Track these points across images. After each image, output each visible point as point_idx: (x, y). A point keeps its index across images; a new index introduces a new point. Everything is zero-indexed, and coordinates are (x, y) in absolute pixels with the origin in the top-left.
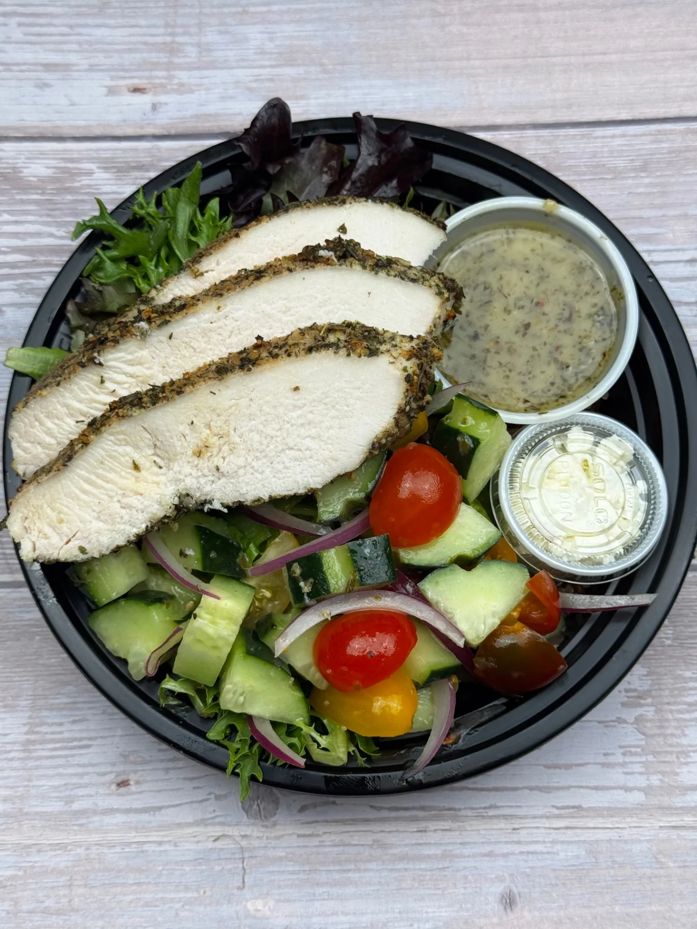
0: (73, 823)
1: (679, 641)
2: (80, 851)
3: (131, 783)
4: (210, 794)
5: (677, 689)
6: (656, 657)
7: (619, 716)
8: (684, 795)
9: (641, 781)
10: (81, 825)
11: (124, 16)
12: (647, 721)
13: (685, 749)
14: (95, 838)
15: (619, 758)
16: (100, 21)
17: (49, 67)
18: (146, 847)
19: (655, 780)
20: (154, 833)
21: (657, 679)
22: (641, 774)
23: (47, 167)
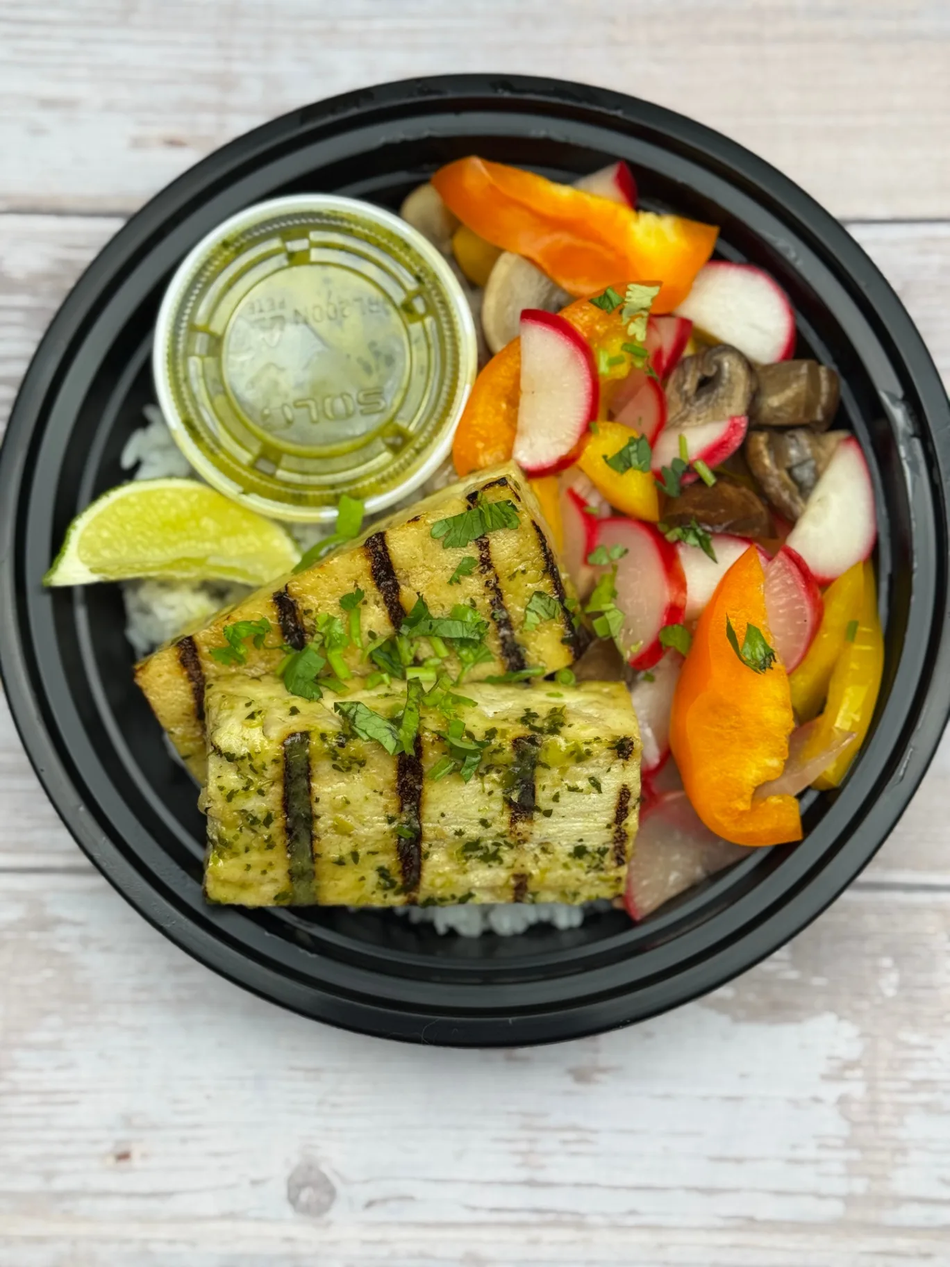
0: (55, 1208)
2: (64, 1247)
3: (134, 1156)
4: (242, 1177)
5: (897, 1059)
7: (814, 1093)
8: (897, 1208)
9: (840, 1186)
10: (65, 1211)
12: (854, 1102)
13: (903, 1145)
14: (83, 1230)
15: (810, 1152)
16: (122, 34)
17: (48, 104)
18: (153, 1247)
20: (164, 1228)
21: (871, 1044)
22: (840, 1176)
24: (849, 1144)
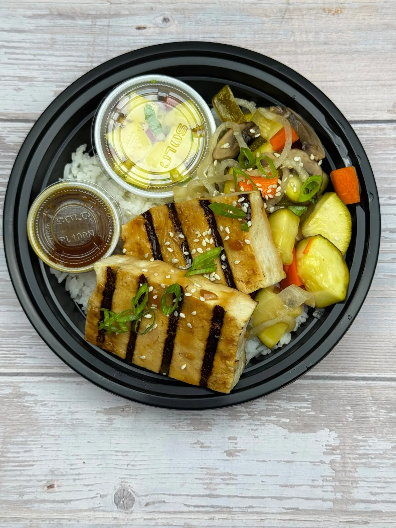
0: (24, 507)
1: (356, 419)
2: (27, 522)
3: (55, 486)
4: (97, 494)
5: (353, 446)
6: (343, 428)
7: (321, 459)
8: (354, 504)
9: (332, 496)
10: (28, 508)
11: (64, 50)
12: (336, 463)
13: (356, 479)
14: (34, 515)
15: (320, 483)
16: (51, 52)
17: (22, 79)
18: (62, 522)
19: (339, 496)
20: (66, 514)
21: (343, 440)
22: (331, 492)
23: (20, 137)
24: (334, 479)
